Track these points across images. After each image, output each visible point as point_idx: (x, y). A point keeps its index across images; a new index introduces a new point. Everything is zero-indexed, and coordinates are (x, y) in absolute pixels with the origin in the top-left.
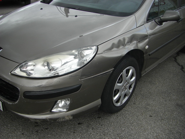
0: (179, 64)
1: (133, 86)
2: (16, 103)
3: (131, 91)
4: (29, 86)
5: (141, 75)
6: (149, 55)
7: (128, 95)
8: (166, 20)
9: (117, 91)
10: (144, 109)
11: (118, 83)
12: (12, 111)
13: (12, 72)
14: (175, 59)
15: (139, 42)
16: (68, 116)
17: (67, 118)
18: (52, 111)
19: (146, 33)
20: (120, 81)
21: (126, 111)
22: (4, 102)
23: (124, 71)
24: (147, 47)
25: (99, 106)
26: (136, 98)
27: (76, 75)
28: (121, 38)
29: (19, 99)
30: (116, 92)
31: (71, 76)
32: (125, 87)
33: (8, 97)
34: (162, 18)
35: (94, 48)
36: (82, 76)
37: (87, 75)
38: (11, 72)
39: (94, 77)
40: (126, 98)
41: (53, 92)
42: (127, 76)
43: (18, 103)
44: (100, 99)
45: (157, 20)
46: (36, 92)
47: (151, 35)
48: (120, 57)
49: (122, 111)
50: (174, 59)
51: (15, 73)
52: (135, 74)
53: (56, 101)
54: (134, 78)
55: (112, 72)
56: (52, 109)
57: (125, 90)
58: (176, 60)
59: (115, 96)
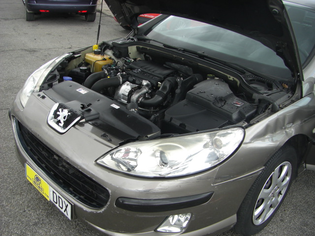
1: (283, 192)
2: (99, 212)
3: (280, 199)
4: (130, 189)
5: (297, 173)
7: (275, 207)
10: (299, 232)
11: (265, 188)
12: (89, 223)
13: (98, 161)
18: (158, 230)
21: (268, 232)
22: (75, 205)
23: (277, 169)
25: (232, 226)
26: (285, 211)
27: (208, 178)
29: (106, 207)
30: (260, 203)
31: (200, 179)
32: (273, 194)
33: (82, 197)
36: (216, 178)
37: (224, 177)
38: (96, 161)
39: (234, 181)
40: (272, 210)
41: (168, 202)
43: (103, 212)
44: (235, 215)
46: (140, 201)
51: (103, 162)
52: (290, 174)
53: (167, 217)
54: (288, 178)
55: (260, 172)
56: (158, 227)
57: (272, 199)
59: (257, 207)
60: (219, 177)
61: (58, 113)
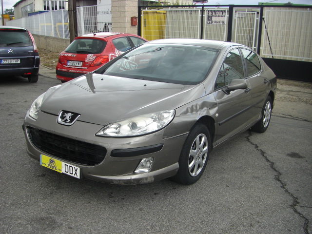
0: (251, 143)
1: (205, 157)
3: (204, 162)
5: (212, 146)
6: (220, 124)
7: (201, 167)
8: (233, 89)
9: (191, 158)
11: (192, 149)
13: (97, 134)
14: (248, 138)
15: (210, 109)
16: (150, 177)
17: (149, 180)
18: (135, 172)
19: (215, 102)
20: (194, 148)
23: (198, 137)
24: (217, 115)
27: (159, 135)
28: (194, 104)
30: (191, 160)
31: (155, 135)
32: (198, 155)
34: (229, 87)
35: (172, 111)
36: (164, 135)
38: (95, 134)
39: (173, 138)
40: (200, 170)
42: (200, 144)
44: (178, 163)
45: (224, 89)
46: (125, 150)
47: (219, 103)
48: (194, 121)
49: (197, 183)
50: (246, 139)
51: (100, 134)
52: (207, 144)
53: (141, 160)
54: (206, 148)
55: (187, 135)
56: (135, 170)
57: (199, 160)
58: (248, 140)
59: (190, 163)
60: (165, 135)
61: (64, 116)
